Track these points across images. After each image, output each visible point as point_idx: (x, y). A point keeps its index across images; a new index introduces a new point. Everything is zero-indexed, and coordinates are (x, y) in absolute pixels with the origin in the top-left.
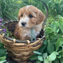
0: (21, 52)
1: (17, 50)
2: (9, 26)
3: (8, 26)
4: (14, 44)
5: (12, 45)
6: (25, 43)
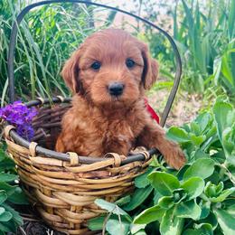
4: (31, 158)
5: (28, 161)
6: (63, 160)
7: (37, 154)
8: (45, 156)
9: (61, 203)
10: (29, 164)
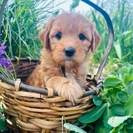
0: (34, 117)
1: (24, 112)
2: (23, 69)
3: (21, 68)
4: (15, 92)
6: (41, 93)
7: (21, 89)
8: (27, 90)
9: (35, 127)
10: (13, 98)
